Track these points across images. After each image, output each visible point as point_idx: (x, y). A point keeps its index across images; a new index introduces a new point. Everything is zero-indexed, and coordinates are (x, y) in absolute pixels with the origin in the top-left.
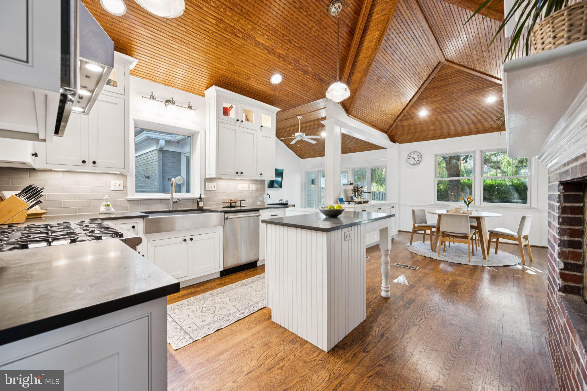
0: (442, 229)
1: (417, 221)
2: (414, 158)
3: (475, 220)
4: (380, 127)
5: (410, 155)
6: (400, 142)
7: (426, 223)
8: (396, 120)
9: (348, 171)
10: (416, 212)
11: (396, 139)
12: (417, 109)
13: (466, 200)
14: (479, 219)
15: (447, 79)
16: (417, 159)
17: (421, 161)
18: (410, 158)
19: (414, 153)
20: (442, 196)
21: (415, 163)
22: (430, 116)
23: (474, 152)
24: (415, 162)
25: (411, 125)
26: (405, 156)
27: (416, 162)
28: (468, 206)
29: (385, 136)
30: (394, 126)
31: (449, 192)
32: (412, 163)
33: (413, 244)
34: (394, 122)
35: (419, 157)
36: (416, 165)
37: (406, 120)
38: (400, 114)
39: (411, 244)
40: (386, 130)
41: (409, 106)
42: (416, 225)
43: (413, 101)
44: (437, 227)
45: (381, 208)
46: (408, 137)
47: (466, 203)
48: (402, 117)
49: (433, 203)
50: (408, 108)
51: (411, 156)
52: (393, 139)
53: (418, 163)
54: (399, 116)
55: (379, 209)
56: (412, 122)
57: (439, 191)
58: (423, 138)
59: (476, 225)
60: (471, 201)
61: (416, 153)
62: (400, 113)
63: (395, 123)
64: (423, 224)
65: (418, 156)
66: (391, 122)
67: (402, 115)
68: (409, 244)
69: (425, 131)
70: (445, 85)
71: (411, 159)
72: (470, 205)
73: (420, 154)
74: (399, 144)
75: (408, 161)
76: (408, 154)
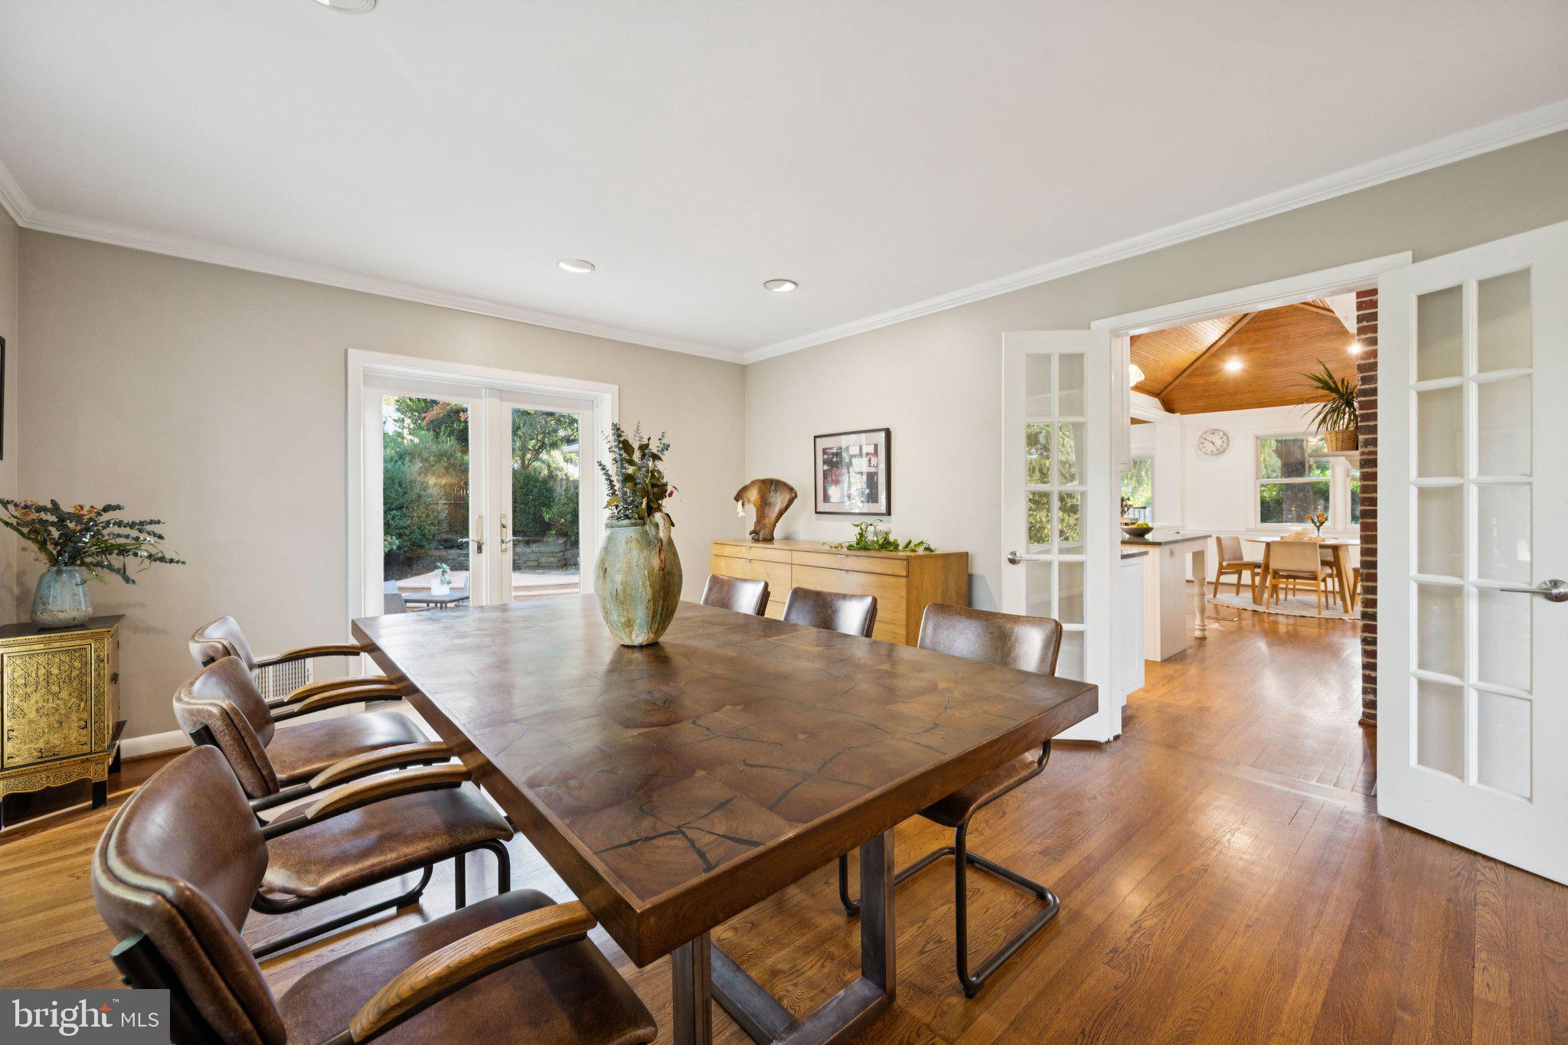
0: (1273, 566)
1: (1226, 557)
2: (1212, 442)
3: (1330, 551)
4: (1148, 388)
5: (1205, 437)
6: (1183, 412)
7: (1242, 559)
8: (1180, 375)
10: (1223, 542)
11: (1176, 406)
12: (1223, 360)
13: (1316, 520)
14: (1335, 549)
15: (1278, 318)
16: (1219, 443)
17: (1227, 447)
18: (1206, 442)
19: (1214, 433)
20: (1270, 511)
21: (1216, 452)
22: (1245, 371)
24: (1214, 449)
26: (1193, 438)
27: (1218, 450)
28: (1318, 530)
29: (1156, 401)
30: (1174, 384)
31: (1284, 506)
32: (1209, 452)
33: (1218, 596)
34: (1175, 379)
35: (1224, 438)
36: (1217, 454)
37: (1200, 375)
38: (1188, 367)
39: (1215, 596)
40: (1158, 392)
41: (1208, 354)
42: (1225, 564)
43: (1215, 348)
44: (1263, 566)
46: (1201, 404)
47: (1316, 524)
48: (1192, 372)
49: (1251, 526)
50: (1205, 357)
51: (1207, 438)
52: (1169, 407)
53: (1221, 452)
54: (1186, 369)
56: (1212, 379)
57: (1264, 504)
58: (1231, 406)
59: (1331, 558)
60: (1324, 520)
61: (1217, 433)
62: (1188, 365)
63: (1178, 381)
64: (1239, 562)
65: (1221, 437)
66: (1170, 379)
67: (1191, 369)
68: (1212, 596)
69: (1236, 393)
70: (1273, 327)
71: (1208, 444)
72: (1321, 527)
73: (1224, 434)
74: (1182, 414)
75: (1200, 447)
76: (1201, 433)
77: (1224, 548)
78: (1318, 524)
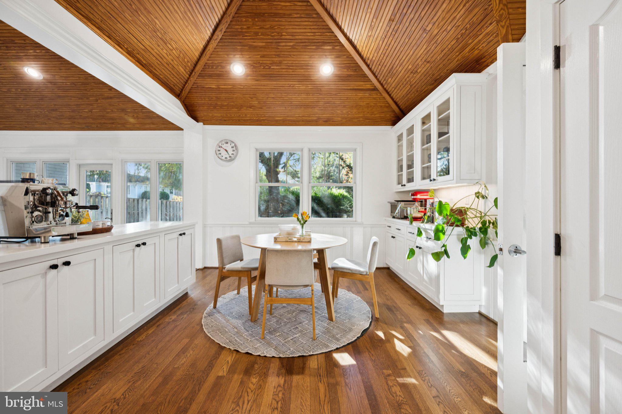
1: (225, 260)
2: (226, 150)
5: (220, 145)
6: (207, 122)
7: (242, 259)
8: (192, 71)
9: (112, 165)
10: (224, 243)
11: (198, 114)
13: (300, 217)
16: (230, 152)
17: (236, 156)
18: (221, 149)
19: (227, 143)
21: (228, 158)
22: (247, 78)
23: (302, 150)
24: (227, 156)
25: (218, 90)
26: (212, 145)
27: (230, 157)
28: (302, 227)
30: (190, 83)
32: (223, 158)
34: (190, 76)
35: (234, 149)
36: (229, 161)
39: (215, 305)
42: (224, 269)
45: (184, 234)
46: (217, 114)
47: (300, 222)
49: (253, 220)
51: (223, 146)
52: (192, 113)
53: (231, 159)
54: (196, 64)
55: (181, 235)
58: (239, 120)
61: (229, 143)
63: (192, 79)
65: (232, 147)
71: (223, 152)
72: (305, 226)
73: (235, 145)
74: (204, 124)
75: (218, 153)
76: (218, 142)
77: (223, 250)
78: (302, 222)
